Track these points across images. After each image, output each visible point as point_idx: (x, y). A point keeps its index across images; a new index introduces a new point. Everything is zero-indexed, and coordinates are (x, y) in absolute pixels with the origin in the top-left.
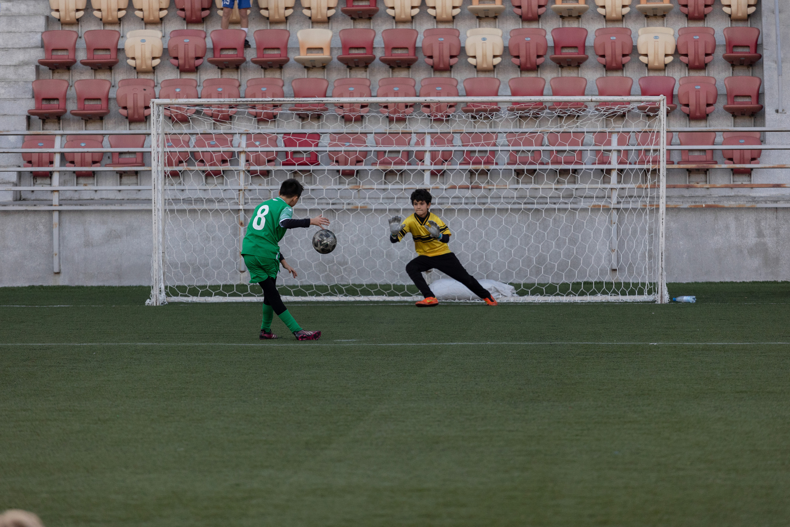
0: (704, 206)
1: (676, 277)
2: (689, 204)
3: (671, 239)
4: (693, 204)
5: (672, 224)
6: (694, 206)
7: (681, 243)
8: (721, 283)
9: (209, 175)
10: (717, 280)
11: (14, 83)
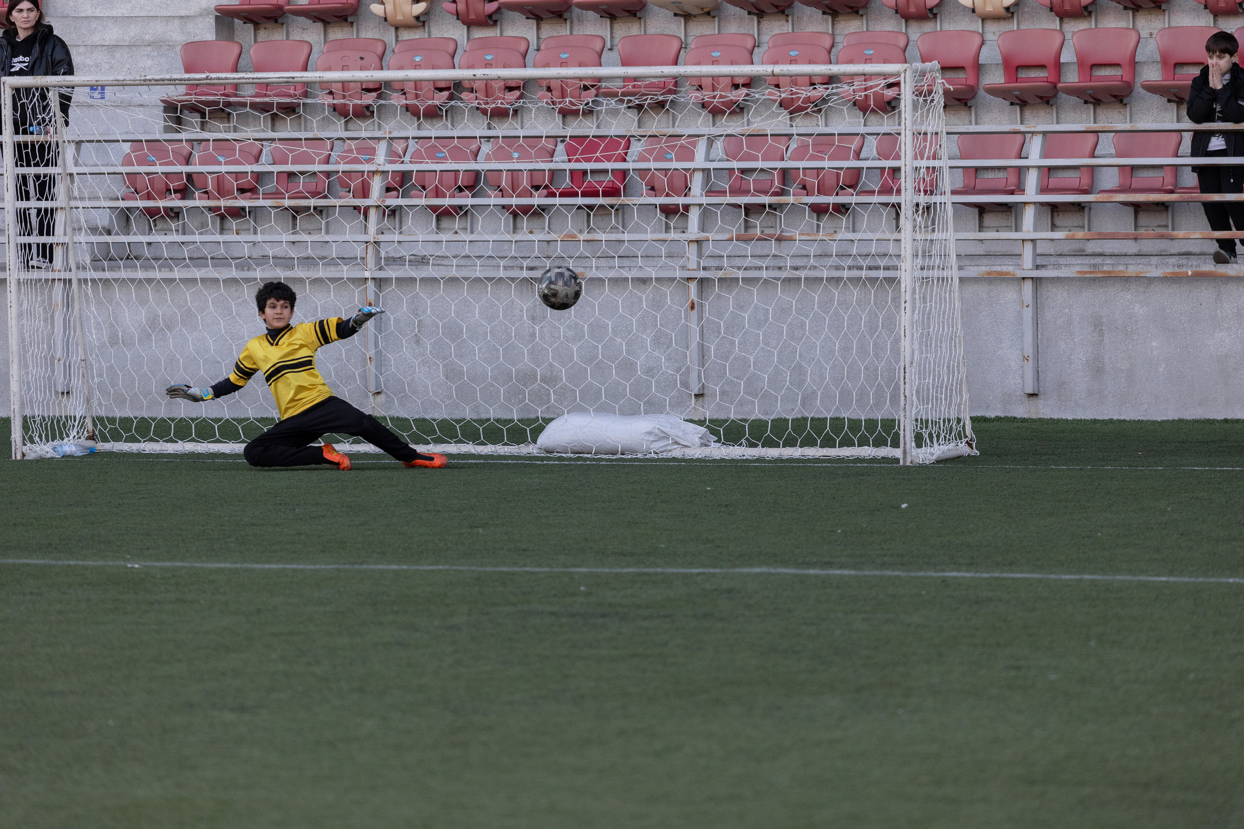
0: (1190, 273)
1: (1146, 410)
2: (1162, 271)
3: (1135, 338)
4: (1177, 270)
5: (1137, 307)
6: (1172, 273)
7: (1154, 344)
8: (1226, 421)
9: (443, 214)
10: (1220, 417)
11: (166, 47)
